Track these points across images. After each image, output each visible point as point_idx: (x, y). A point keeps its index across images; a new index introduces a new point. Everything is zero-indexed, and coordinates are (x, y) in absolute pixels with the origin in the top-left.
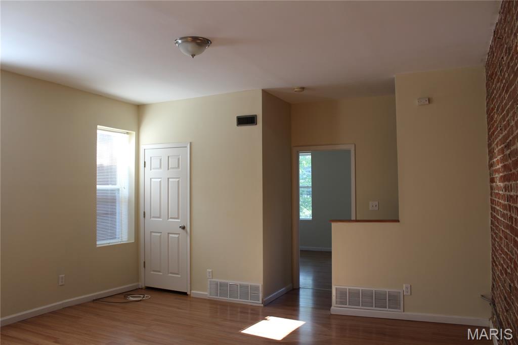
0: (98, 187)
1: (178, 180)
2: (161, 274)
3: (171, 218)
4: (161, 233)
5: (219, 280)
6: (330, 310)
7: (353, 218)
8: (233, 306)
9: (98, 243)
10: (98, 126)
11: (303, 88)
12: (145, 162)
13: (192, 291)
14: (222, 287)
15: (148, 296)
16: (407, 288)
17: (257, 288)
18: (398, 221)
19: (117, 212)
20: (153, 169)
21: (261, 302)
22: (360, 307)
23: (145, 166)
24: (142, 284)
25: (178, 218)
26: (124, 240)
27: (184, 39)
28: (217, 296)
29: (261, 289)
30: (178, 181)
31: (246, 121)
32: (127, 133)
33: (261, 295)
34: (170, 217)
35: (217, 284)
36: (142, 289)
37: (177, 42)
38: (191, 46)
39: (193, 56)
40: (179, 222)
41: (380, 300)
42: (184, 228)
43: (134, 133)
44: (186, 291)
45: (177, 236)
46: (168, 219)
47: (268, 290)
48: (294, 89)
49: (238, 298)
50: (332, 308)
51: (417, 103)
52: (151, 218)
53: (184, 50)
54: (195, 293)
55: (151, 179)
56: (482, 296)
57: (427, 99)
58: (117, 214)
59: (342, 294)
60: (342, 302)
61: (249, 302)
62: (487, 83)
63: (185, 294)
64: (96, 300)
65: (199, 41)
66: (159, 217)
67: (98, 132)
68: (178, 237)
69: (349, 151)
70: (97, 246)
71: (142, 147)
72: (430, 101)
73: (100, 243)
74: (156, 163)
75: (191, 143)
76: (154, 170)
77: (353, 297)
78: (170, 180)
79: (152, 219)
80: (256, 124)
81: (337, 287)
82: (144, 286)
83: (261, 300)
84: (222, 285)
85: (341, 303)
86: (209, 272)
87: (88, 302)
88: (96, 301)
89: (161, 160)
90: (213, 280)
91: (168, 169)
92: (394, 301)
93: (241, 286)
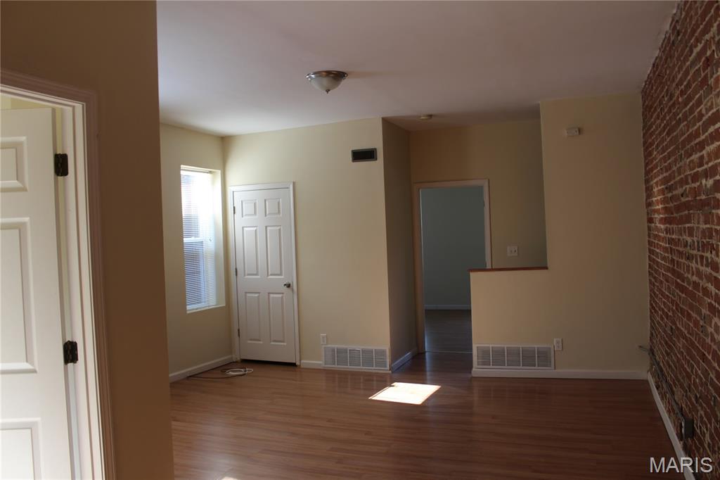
0: (185, 240)
1: (278, 228)
2: (261, 342)
3: (272, 275)
4: (259, 293)
5: (336, 346)
6: (470, 373)
7: (489, 266)
8: (355, 375)
9: (189, 307)
10: (182, 166)
11: (431, 116)
12: (234, 208)
13: (302, 361)
14: (340, 354)
15: (250, 370)
16: (558, 342)
17: (383, 352)
18: (546, 268)
19: (202, 270)
20: (246, 215)
21: (388, 368)
22: (491, 366)
23: (234, 213)
24: (237, 356)
25: (281, 275)
26: (211, 304)
27: (318, 74)
28: (334, 364)
29: (388, 353)
30: (280, 230)
31: (362, 155)
32: (210, 172)
33: (388, 361)
34: (269, 273)
35: (333, 350)
36: (236, 362)
37: (310, 77)
38: (325, 81)
39: (328, 91)
40: (283, 279)
41: (528, 357)
42: (289, 286)
43: (219, 172)
44: (294, 362)
45: (280, 296)
46: (268, 276)
47: (396, 354)
48: (420, 117)
49: (360, 365)
50: (474, 369)
51: (566, 134)
52: (245, 275)
53: (316, 85)
54: (306, 362)
55: (243, 228)
56: (640, 347)
57: (577, 130)
58: (202, 274)
59: (484, 353)
60: (484, 361)
61: (373, 369)
62: (643, 112)
63: (294, 365)
64: (190, 376)
65: (332, 75)
66: (257, 274)
67: (182, 173)
68: (282, 297)
69: (481, 188)
70: (188, 312)
71: (230, 189)
72: (580, 131)
73: (191, 308)
74: (248, 208)
75: (294, 183)
76: (247, 217)
77: (498, 356)
78: (268, 228)
79: (246, 277)
80: (376, 159)
81: (478, 345)
82: (239, 359)
83: (388, 366)
84: (339, 351)
85: (484, 364)
86: (323, 337)
87: (183, 379)
88: (192, 377)
89: (255, 204)
90: (329, 346)
91: (266, 216)
92: (544, 357)
93: (363, 351)
